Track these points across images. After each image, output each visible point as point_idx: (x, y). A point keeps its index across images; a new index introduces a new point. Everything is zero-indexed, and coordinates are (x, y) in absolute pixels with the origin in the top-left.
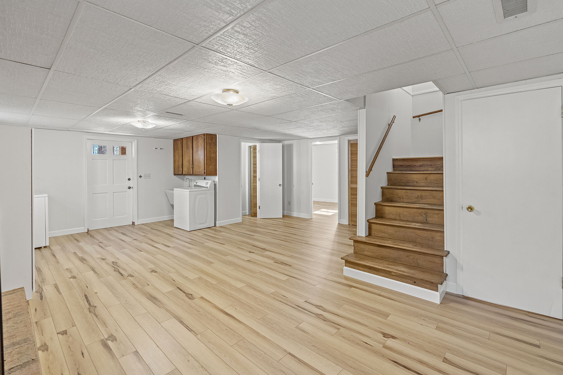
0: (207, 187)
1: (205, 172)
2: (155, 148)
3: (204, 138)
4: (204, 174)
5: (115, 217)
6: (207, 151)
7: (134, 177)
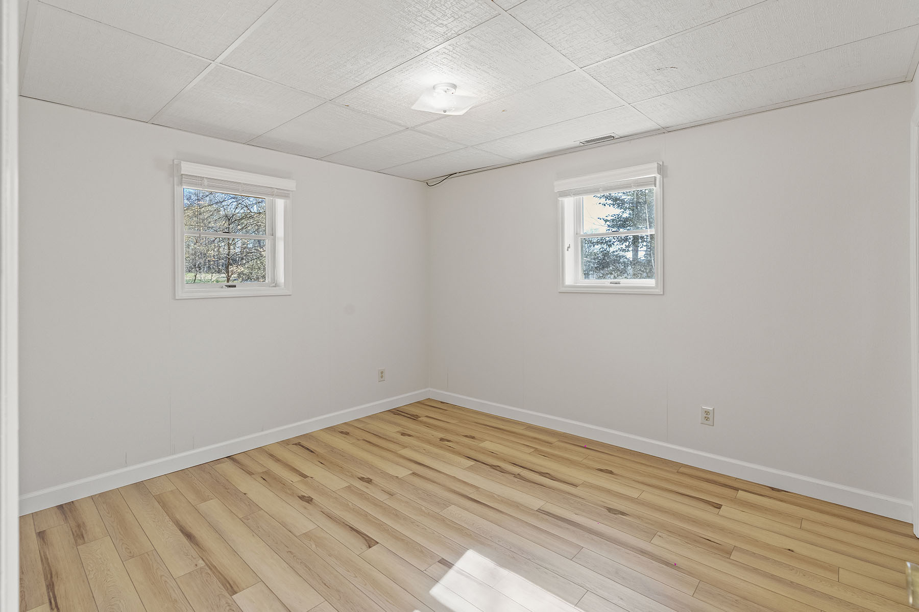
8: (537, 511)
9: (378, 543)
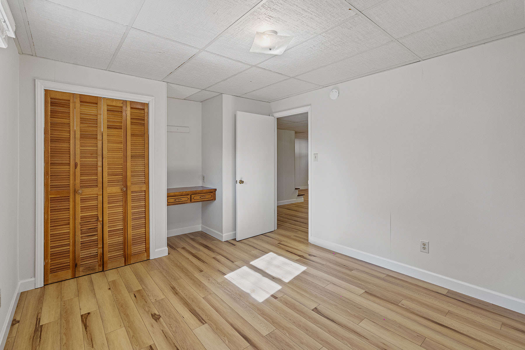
8: (206, 323)
9: (312, 310)
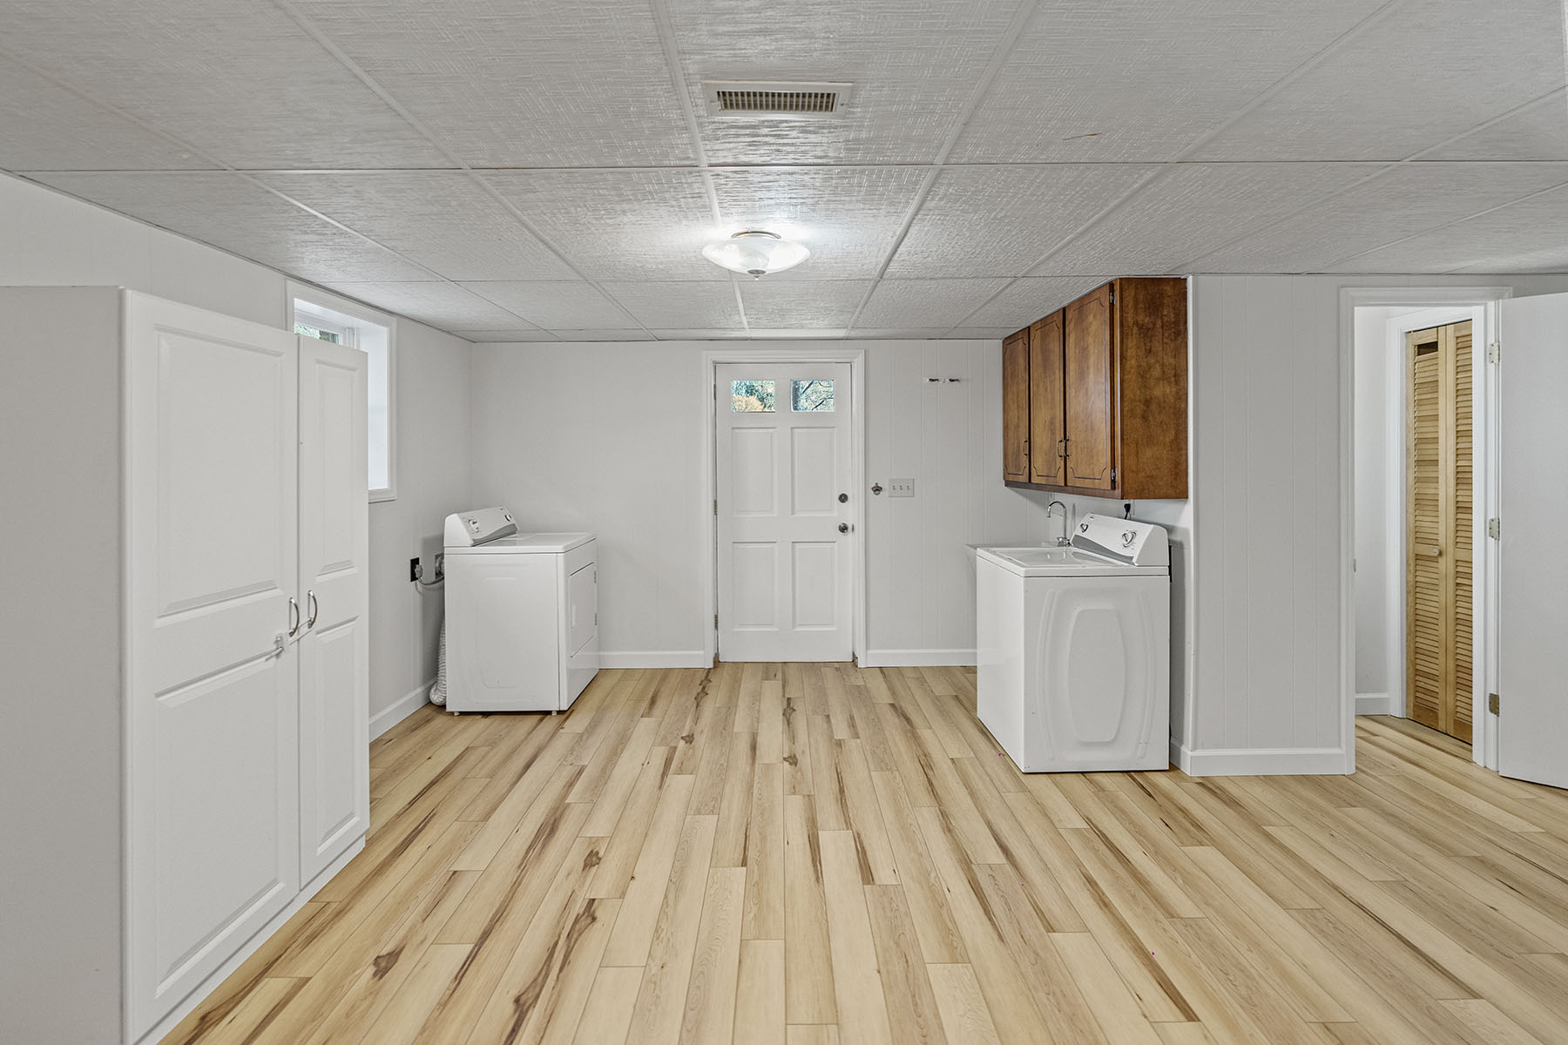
0: (1129, 559)
1: (1113, 482)
2: (932, 380)
3: (1112, 305)
4: (1114, 488)
5: (798, 629)
6: (1128, 366)
7: (856, 491)
